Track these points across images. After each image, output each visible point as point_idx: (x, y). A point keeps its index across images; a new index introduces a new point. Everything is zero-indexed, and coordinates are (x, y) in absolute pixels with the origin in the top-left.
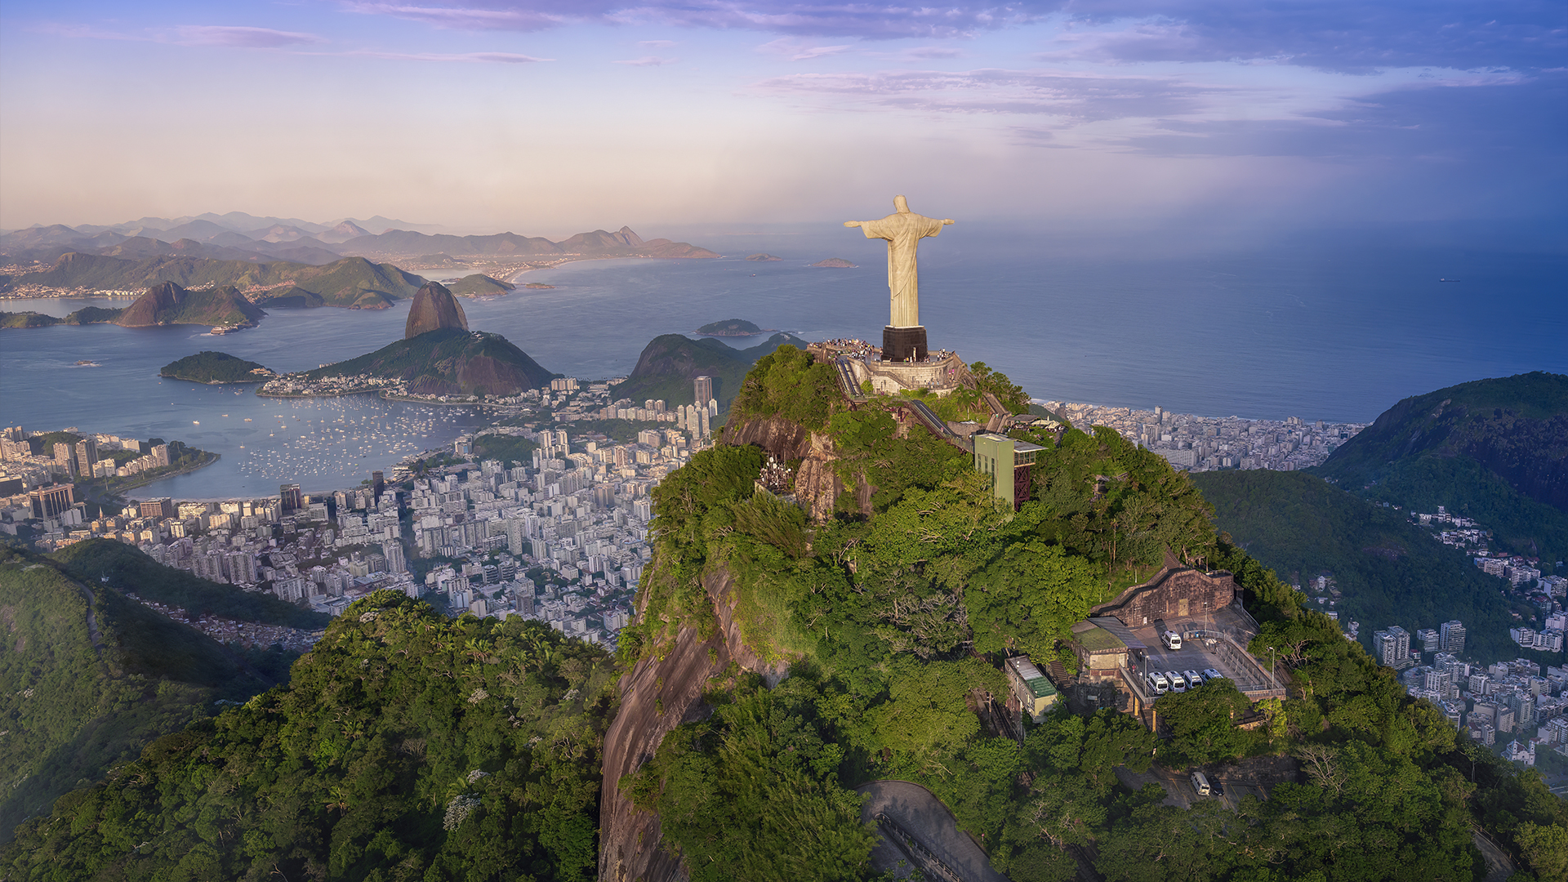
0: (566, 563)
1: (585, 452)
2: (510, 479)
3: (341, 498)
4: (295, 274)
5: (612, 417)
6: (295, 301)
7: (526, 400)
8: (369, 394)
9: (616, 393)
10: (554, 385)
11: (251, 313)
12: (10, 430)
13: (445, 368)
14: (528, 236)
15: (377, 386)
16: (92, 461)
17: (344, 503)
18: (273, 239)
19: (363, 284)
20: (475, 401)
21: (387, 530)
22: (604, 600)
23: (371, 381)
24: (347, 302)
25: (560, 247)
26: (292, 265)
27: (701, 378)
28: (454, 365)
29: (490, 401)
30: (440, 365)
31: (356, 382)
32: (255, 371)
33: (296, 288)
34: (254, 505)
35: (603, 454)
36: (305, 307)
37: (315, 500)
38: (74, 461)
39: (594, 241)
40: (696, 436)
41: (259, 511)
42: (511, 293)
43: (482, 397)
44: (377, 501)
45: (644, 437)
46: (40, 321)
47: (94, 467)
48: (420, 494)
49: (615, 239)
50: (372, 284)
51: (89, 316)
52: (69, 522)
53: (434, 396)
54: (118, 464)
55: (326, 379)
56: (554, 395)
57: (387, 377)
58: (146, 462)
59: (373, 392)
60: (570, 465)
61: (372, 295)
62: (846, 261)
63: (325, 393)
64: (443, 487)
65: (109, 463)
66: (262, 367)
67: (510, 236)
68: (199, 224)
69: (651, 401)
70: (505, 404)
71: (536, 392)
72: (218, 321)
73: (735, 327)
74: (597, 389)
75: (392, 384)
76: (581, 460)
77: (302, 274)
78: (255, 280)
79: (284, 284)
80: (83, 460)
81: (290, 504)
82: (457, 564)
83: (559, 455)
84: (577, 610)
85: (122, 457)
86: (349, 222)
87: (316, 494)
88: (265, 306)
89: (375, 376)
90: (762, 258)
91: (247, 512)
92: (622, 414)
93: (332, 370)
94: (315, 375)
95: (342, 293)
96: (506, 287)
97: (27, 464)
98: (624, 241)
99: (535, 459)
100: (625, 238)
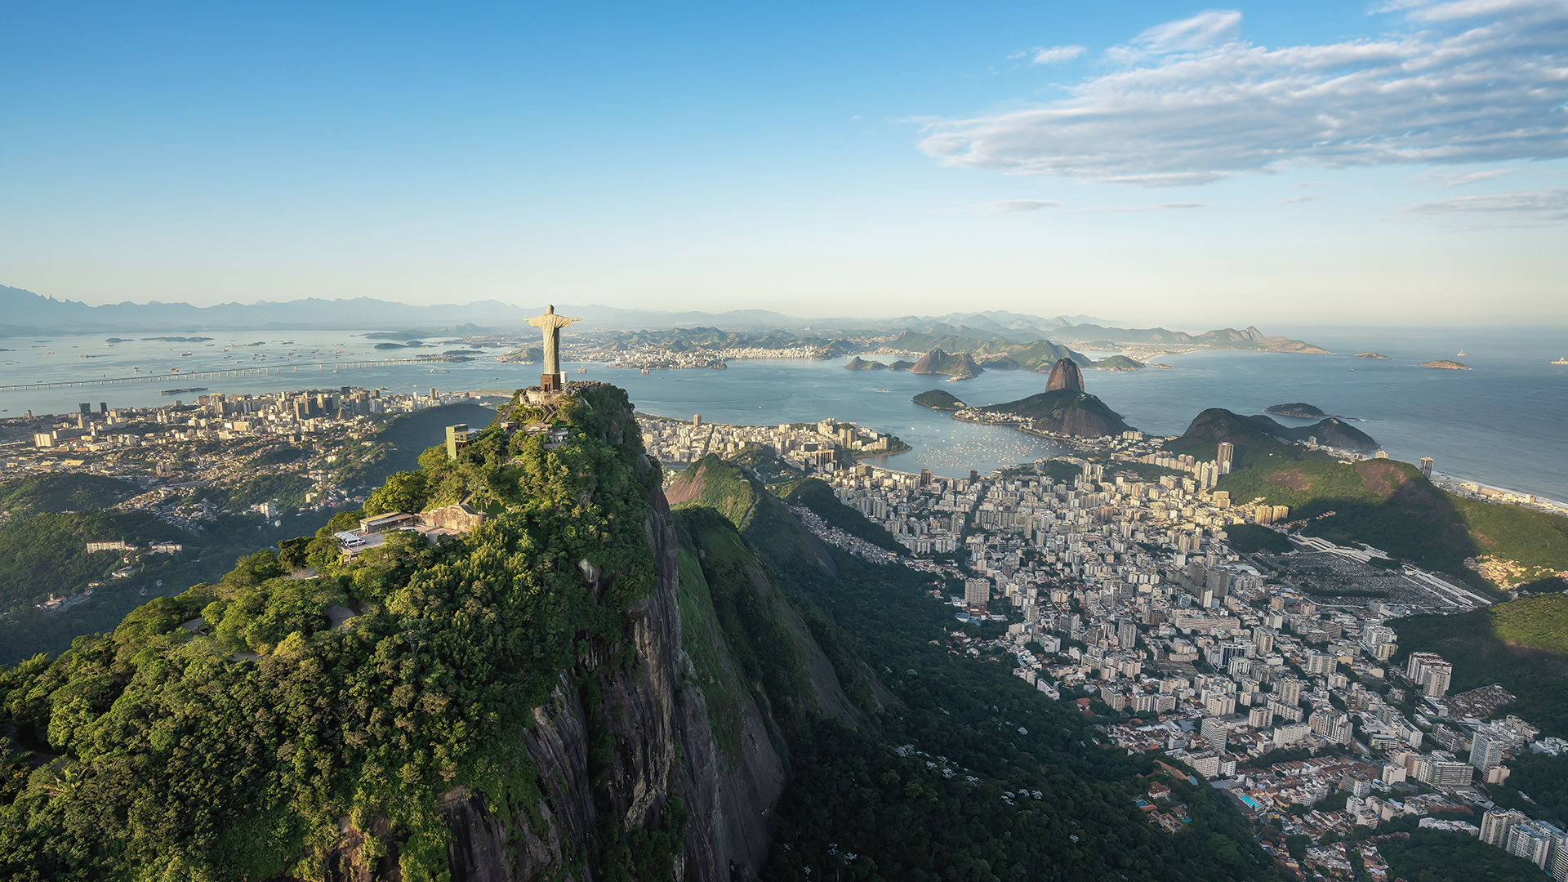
0: (1053, 551)
1: (1114, 484)
2: (1052, 491)
3: (950, 483)
4: (1008, 349)
5: (1151, 462)
6: (1001, 365)
7: (1101, 442)
8: (1011, 426)
9: (1166, 446)
10: (1125, 435)
11: (974, 370)
12: (829, 419)
13: (1058, 414)
14: (1173, 330)
15: (1017, 421)
16: (853, 440)
17: (952, 486)
18: (1014, 327)
19: (1045, 357)
20: (1068, 438)
21: (962, 506)
22: (1062, 582)
23: (1015, 418)
24: (1032, 368)
25: (1195, 340)
26: (1008, 344)
27: (1224, 444)
28: (1063, 414)
29: (1077, 440)
30: (1055, 413)
31: (1006, 417)
32: (956, 404)
33: (1005, 357)
34: (906, 478)
35: (1125, 487)
36: (1008, 369)
37: (937, 481)
38: (845, 440)
39: (1223, 336)
40: (1204, 486)
41: (908, 481)
42: (1140, 370)
43: (1073, 436)
44: (969, 488)
45: (1163, 480)
46: (878, 366)
47: (853, 444)
48: (995, 489)
49: (1241, 335)
50: (1049, 357)
51: (899, 366)
52: (827, 470)
53: (1047, 432)
54: (864, 444)
55: (988, 413)
56: (1121, 442)
57: (1024, 416)
58: (876, 446)
59: (1013, 425)
60: (1099, 489)
61: (1047, 364)
62: (1458, 364)
63: (985, 422)
64: (1011, 488)
65: (859, 443)
66: (960, 401)
67: (1160, 331)
68: (979, 317)
69: (1183, 455)
70: (1086, 443)
71: (1110, 438)
72: (956, 373)
73: (1300, 409)
74: (1155, 442)
75: (1026, 421)
76: (1107, 488)
77: (1012, 349)
78: (986, 350)
79: (1002, 353)
80: (849, 439)
81: (925, 480)
82: (988, 534)
83: (1094, 482)
84: (1039, 583)
85: (866, 440)
86: (1060, 318)
87: (939, 477)
88: (986, 367)
89: (1018, 415)
90: (1370, 356)
91: (902, 481)
92: (1159, 462)
93: (994, 408)
94: (985, 409)
95: (1030, 362)
96: (1137, 365)
97: (829, 438)
98: (1248, 338)
99: (1076, 481)
100: (1250, 335)
